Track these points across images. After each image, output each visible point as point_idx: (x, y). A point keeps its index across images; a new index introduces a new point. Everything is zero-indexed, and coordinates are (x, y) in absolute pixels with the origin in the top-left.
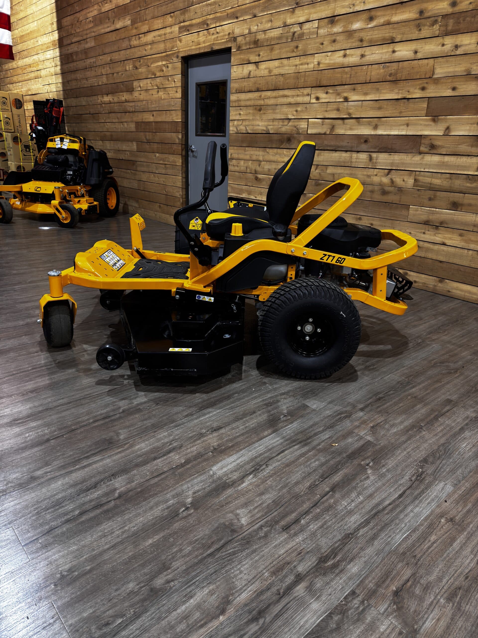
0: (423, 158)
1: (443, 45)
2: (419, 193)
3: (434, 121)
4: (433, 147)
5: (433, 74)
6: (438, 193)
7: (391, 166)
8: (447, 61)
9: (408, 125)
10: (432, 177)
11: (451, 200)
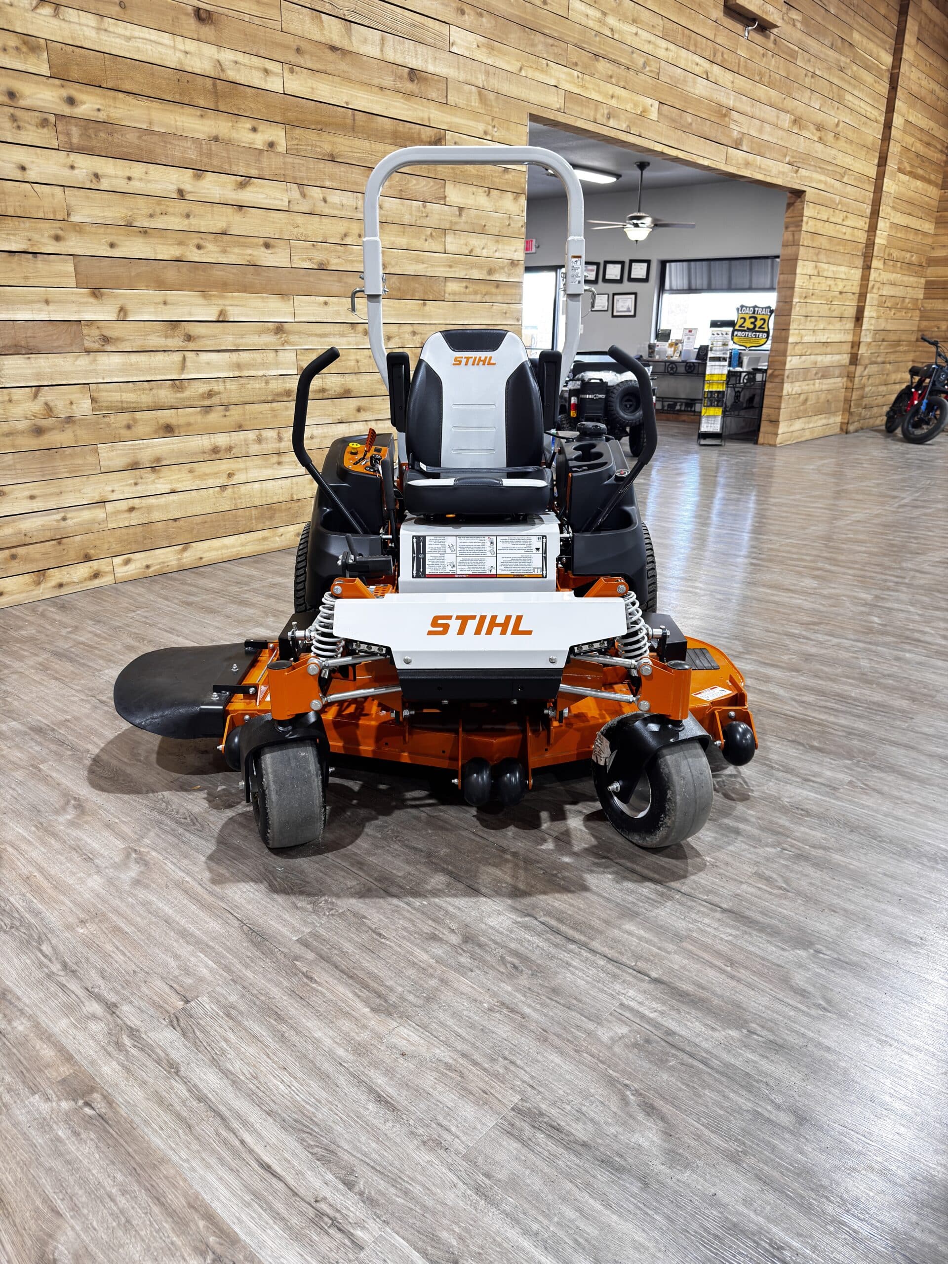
0: (95, 360)
1: (72, 167)
2: (107, 420)
3: (94, 295)
4: (106, 340)
5: (69, 215)
6: (139, 415)
7: (38, 380)
8: (88, 197)
9: (47, 302)
10: (121, 391)
11: (161, 421)
